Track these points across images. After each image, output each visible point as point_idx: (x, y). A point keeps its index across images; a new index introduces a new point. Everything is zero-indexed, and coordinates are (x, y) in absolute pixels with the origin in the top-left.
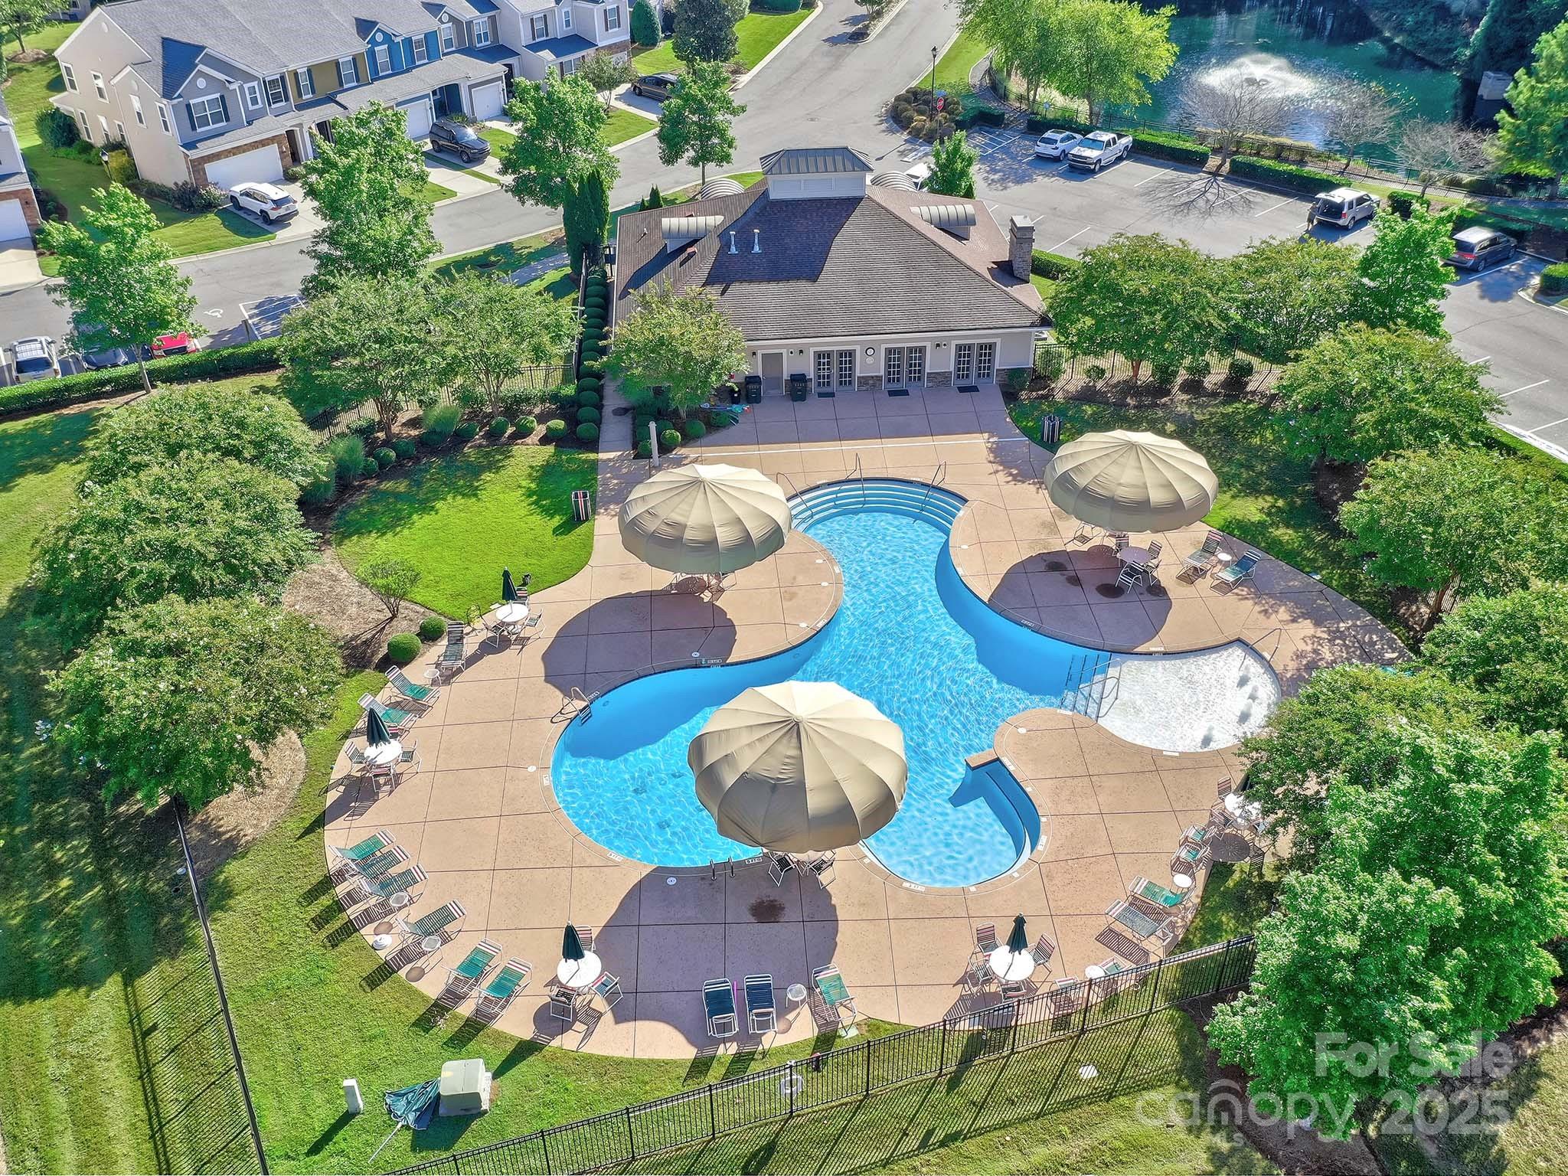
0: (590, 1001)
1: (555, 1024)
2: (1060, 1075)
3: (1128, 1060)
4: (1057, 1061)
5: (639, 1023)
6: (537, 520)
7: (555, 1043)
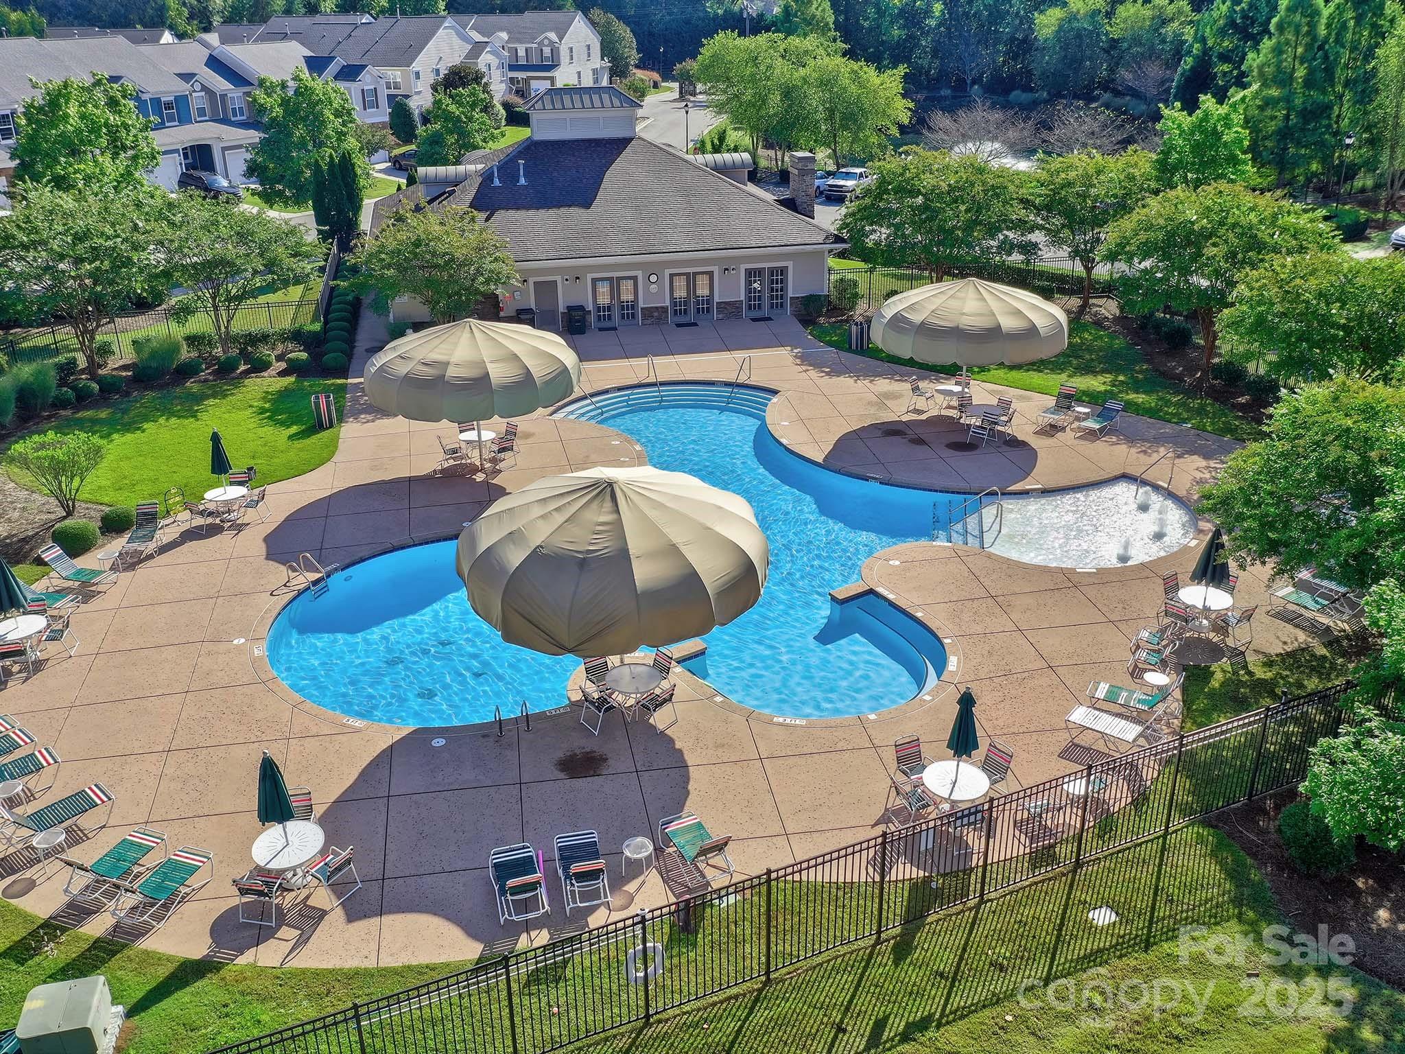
0: (308, 897)
1: (246, 934)
2: (1062, 924)
3: (1156, 894)
4: (1053, 906)
5: (388, 919)
6: (269, 431)
7: (244, 959)
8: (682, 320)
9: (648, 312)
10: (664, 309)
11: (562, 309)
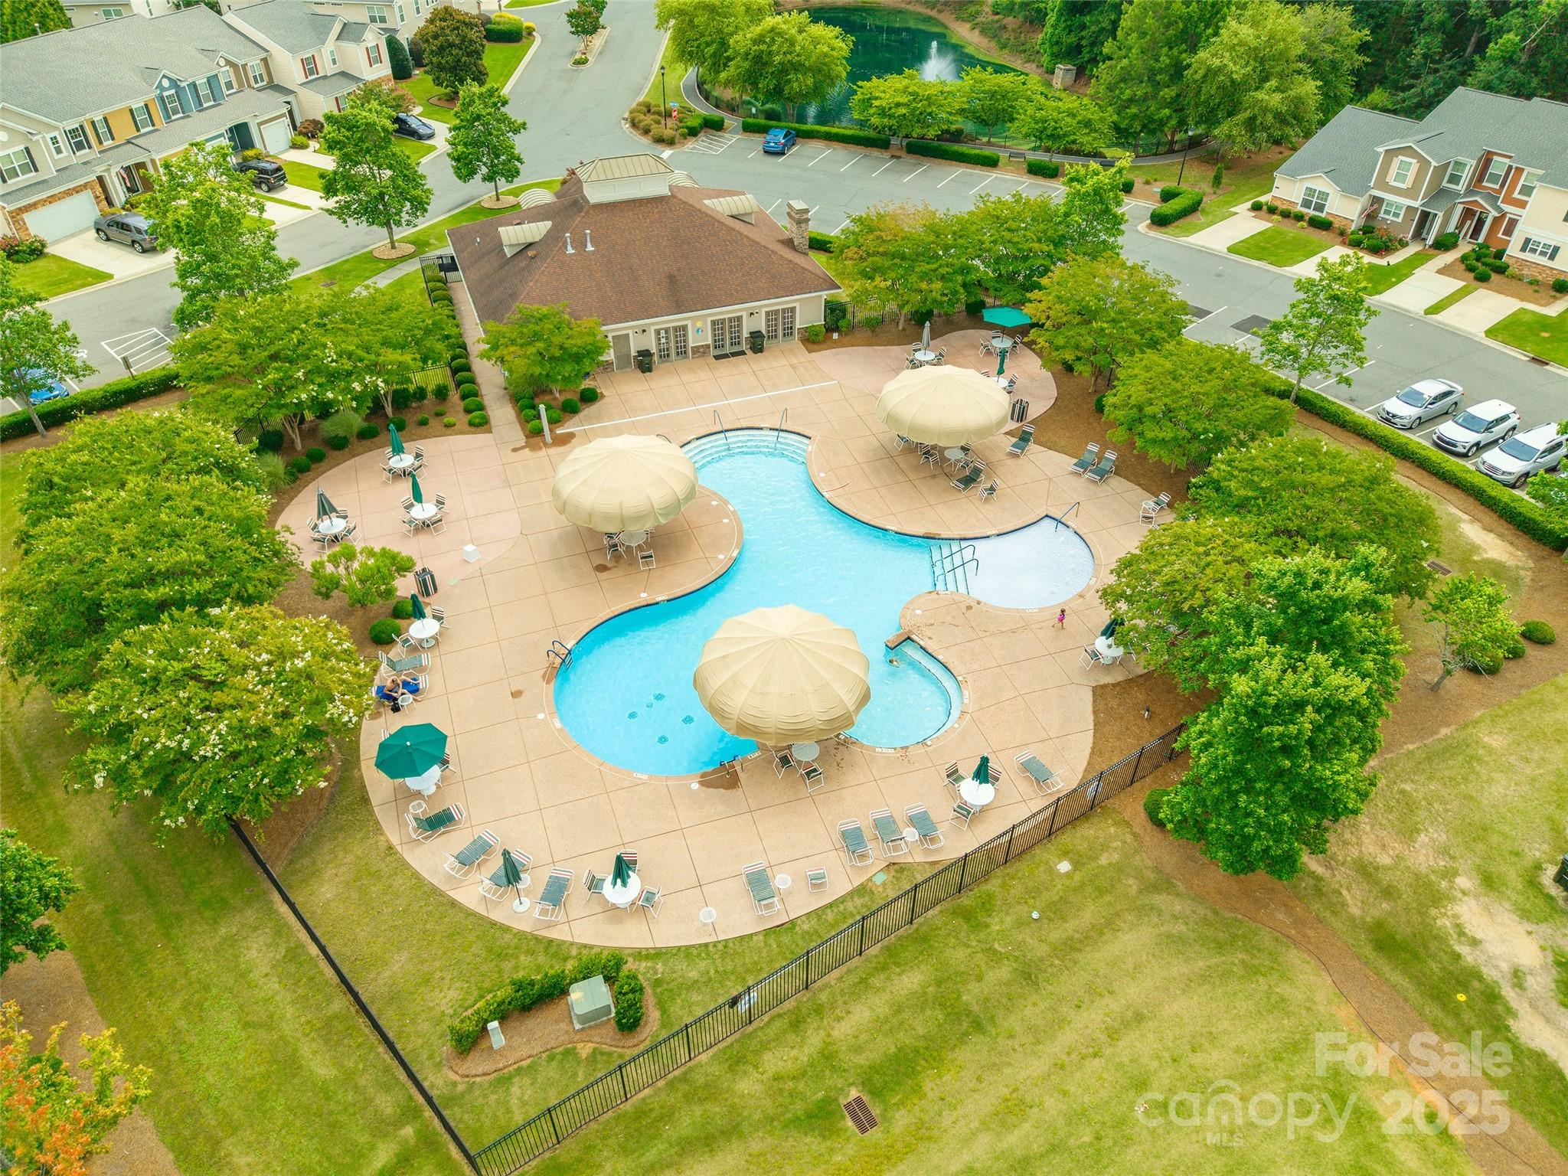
8: (718, 352)
9: (696, 350)
10: (708, 346)
11: (633, 353)
